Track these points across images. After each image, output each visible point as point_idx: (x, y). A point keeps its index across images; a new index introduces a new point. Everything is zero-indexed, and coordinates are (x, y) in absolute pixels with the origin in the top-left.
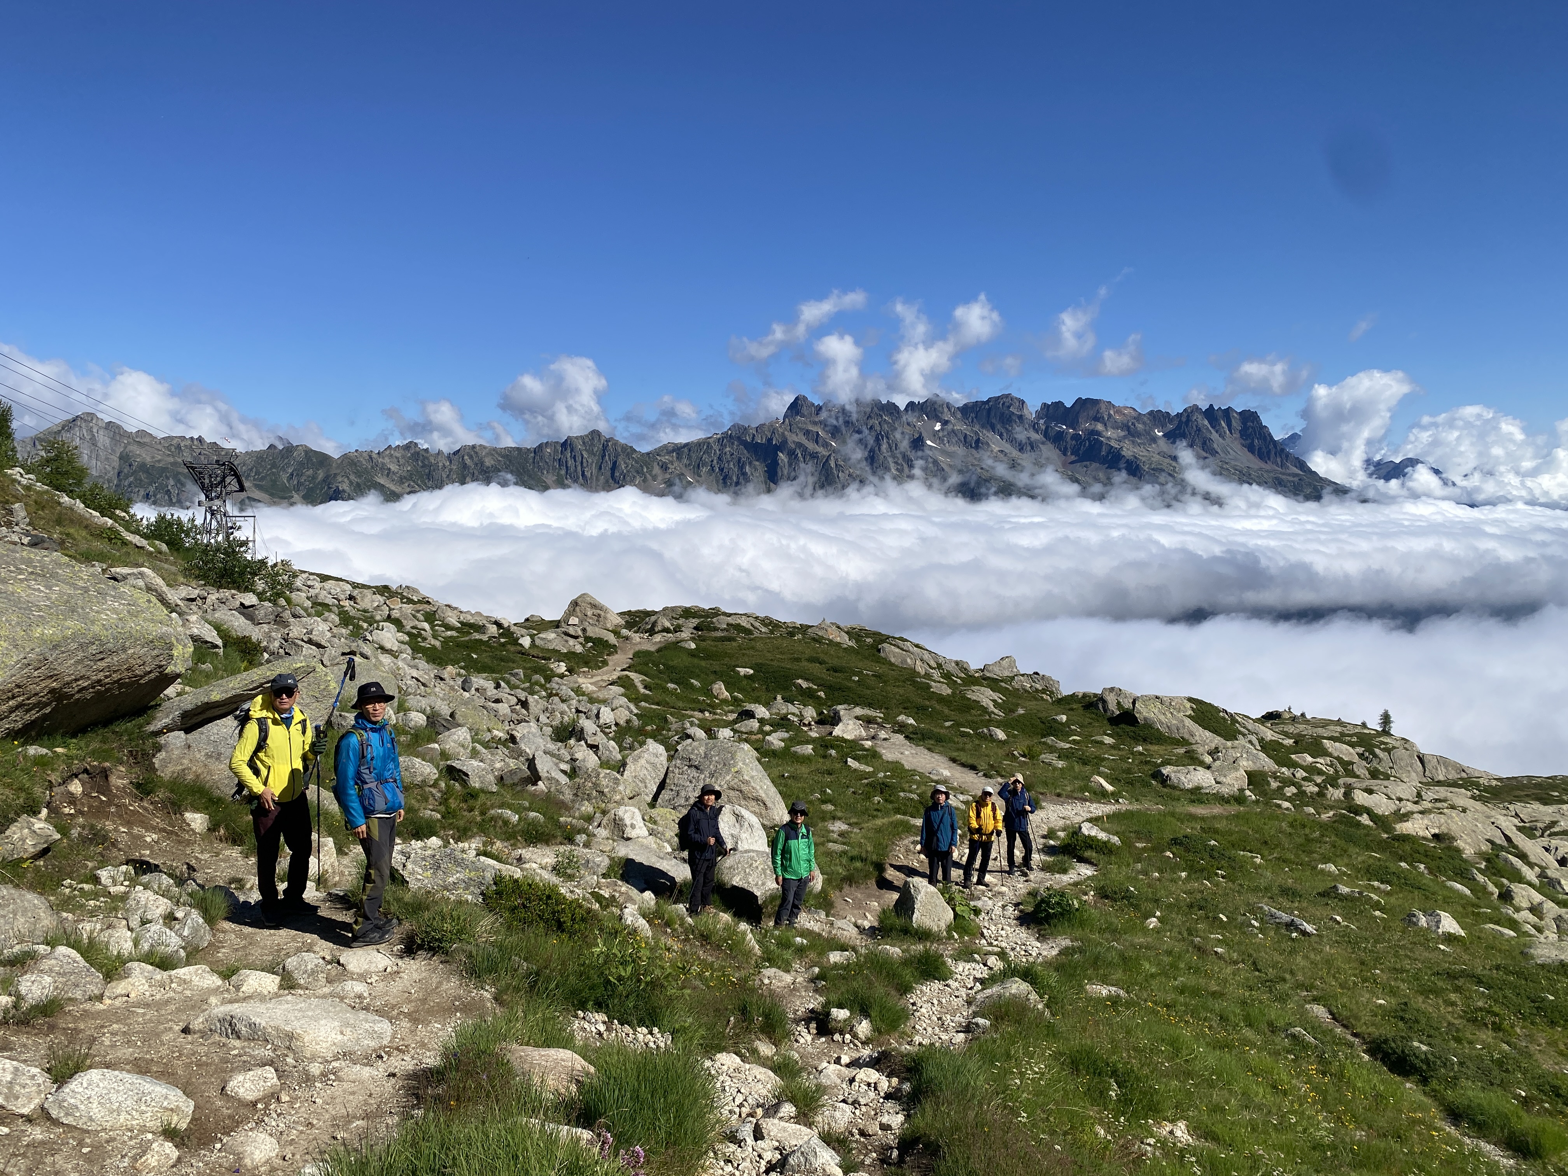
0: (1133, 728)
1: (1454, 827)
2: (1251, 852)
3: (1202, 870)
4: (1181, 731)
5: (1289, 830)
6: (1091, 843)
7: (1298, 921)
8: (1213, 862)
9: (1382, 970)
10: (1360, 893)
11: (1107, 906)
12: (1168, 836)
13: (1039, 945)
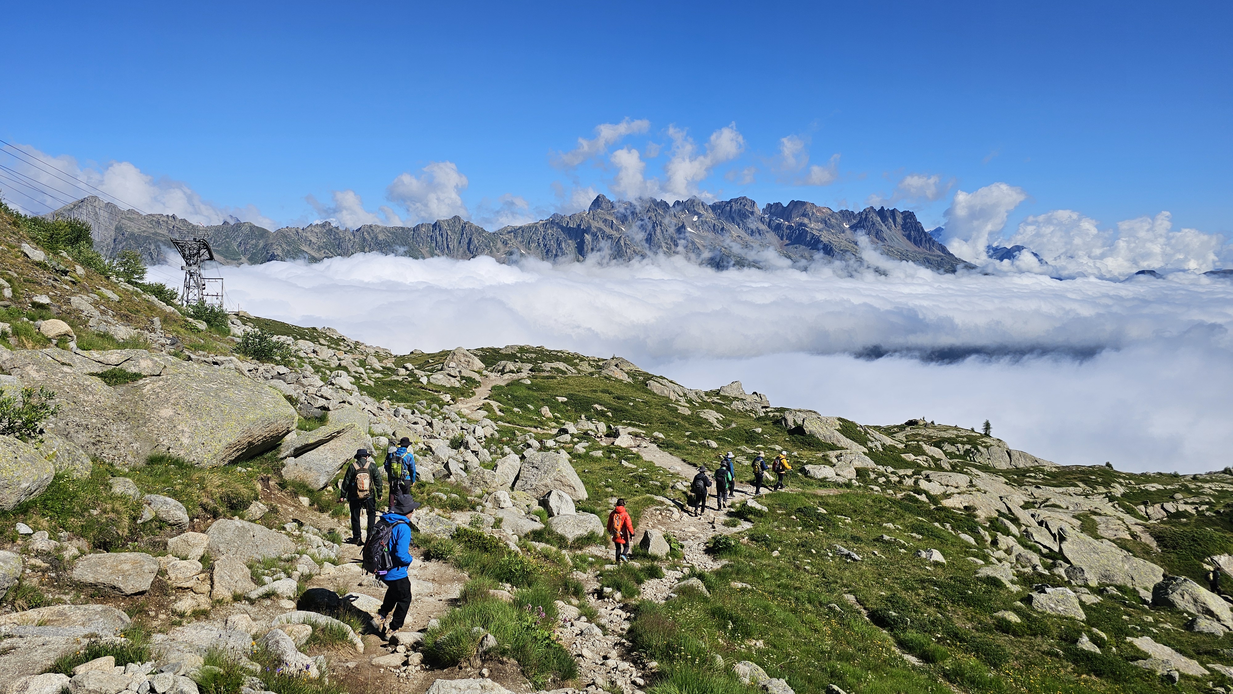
0: (802, 437)
1: (977, 502)
2: (845, 516)
3: (810, 526)
4: (832, 439)
5: (872, 504)
6: (752, 511)
7: (852, 553)
8: (818, 522)
9: (889, 579)
10: (895, 540)
11: (753, 545)
12: (795, 507)
13: (712, 563)
